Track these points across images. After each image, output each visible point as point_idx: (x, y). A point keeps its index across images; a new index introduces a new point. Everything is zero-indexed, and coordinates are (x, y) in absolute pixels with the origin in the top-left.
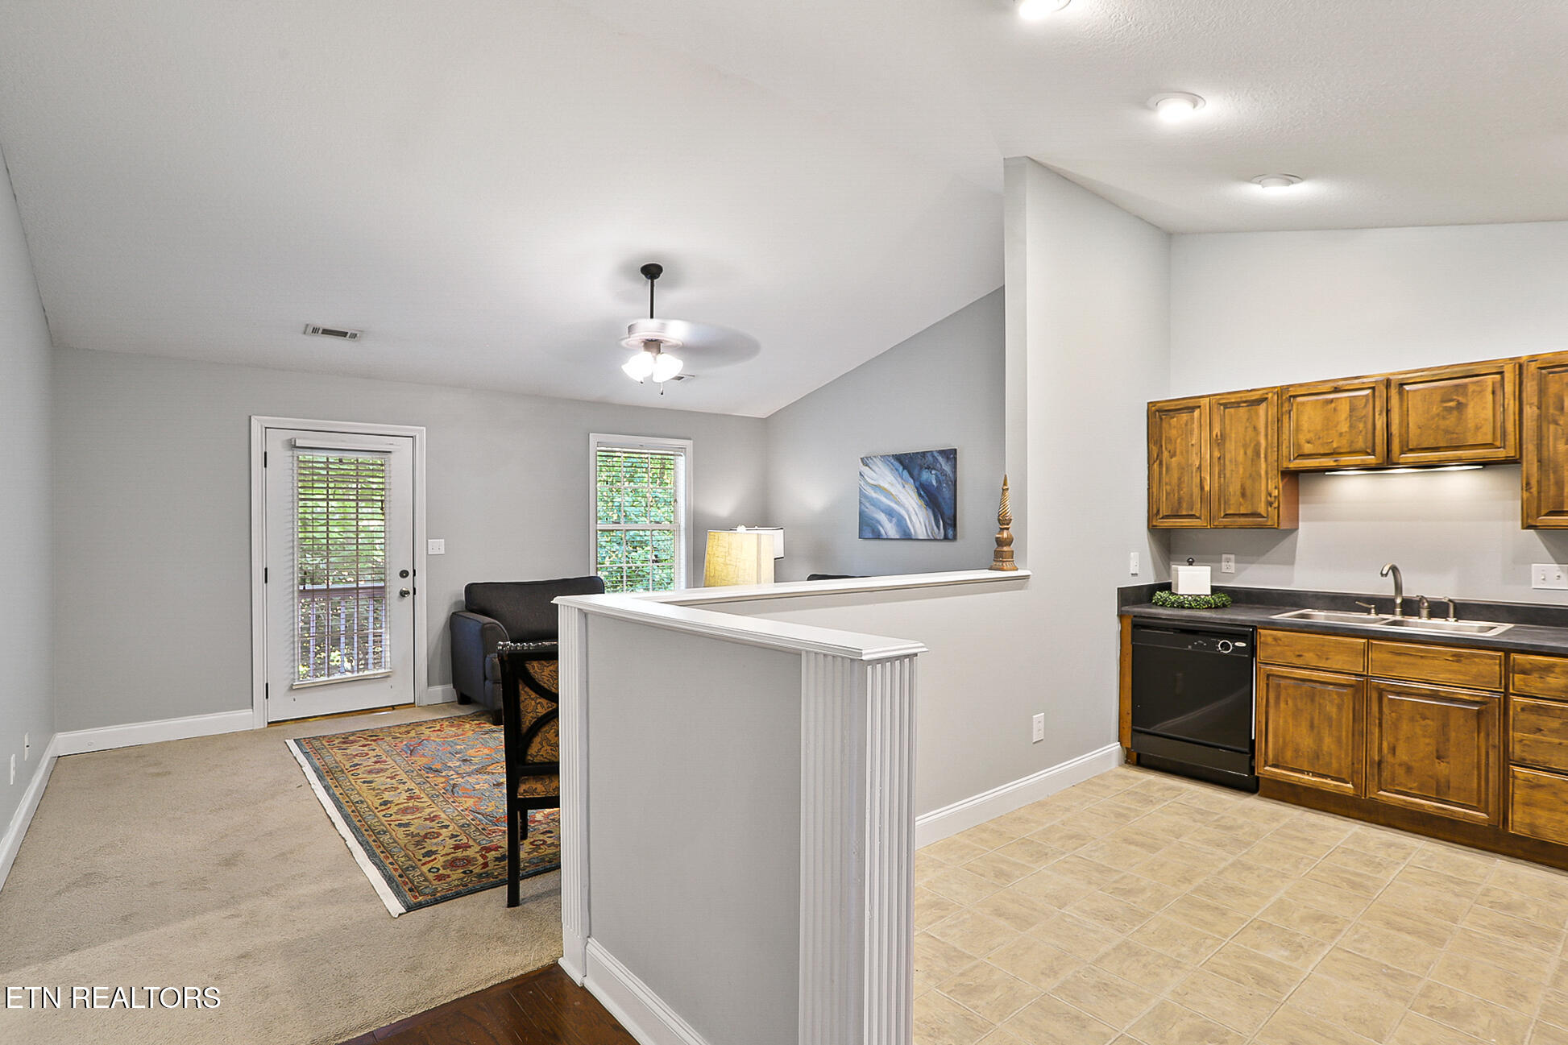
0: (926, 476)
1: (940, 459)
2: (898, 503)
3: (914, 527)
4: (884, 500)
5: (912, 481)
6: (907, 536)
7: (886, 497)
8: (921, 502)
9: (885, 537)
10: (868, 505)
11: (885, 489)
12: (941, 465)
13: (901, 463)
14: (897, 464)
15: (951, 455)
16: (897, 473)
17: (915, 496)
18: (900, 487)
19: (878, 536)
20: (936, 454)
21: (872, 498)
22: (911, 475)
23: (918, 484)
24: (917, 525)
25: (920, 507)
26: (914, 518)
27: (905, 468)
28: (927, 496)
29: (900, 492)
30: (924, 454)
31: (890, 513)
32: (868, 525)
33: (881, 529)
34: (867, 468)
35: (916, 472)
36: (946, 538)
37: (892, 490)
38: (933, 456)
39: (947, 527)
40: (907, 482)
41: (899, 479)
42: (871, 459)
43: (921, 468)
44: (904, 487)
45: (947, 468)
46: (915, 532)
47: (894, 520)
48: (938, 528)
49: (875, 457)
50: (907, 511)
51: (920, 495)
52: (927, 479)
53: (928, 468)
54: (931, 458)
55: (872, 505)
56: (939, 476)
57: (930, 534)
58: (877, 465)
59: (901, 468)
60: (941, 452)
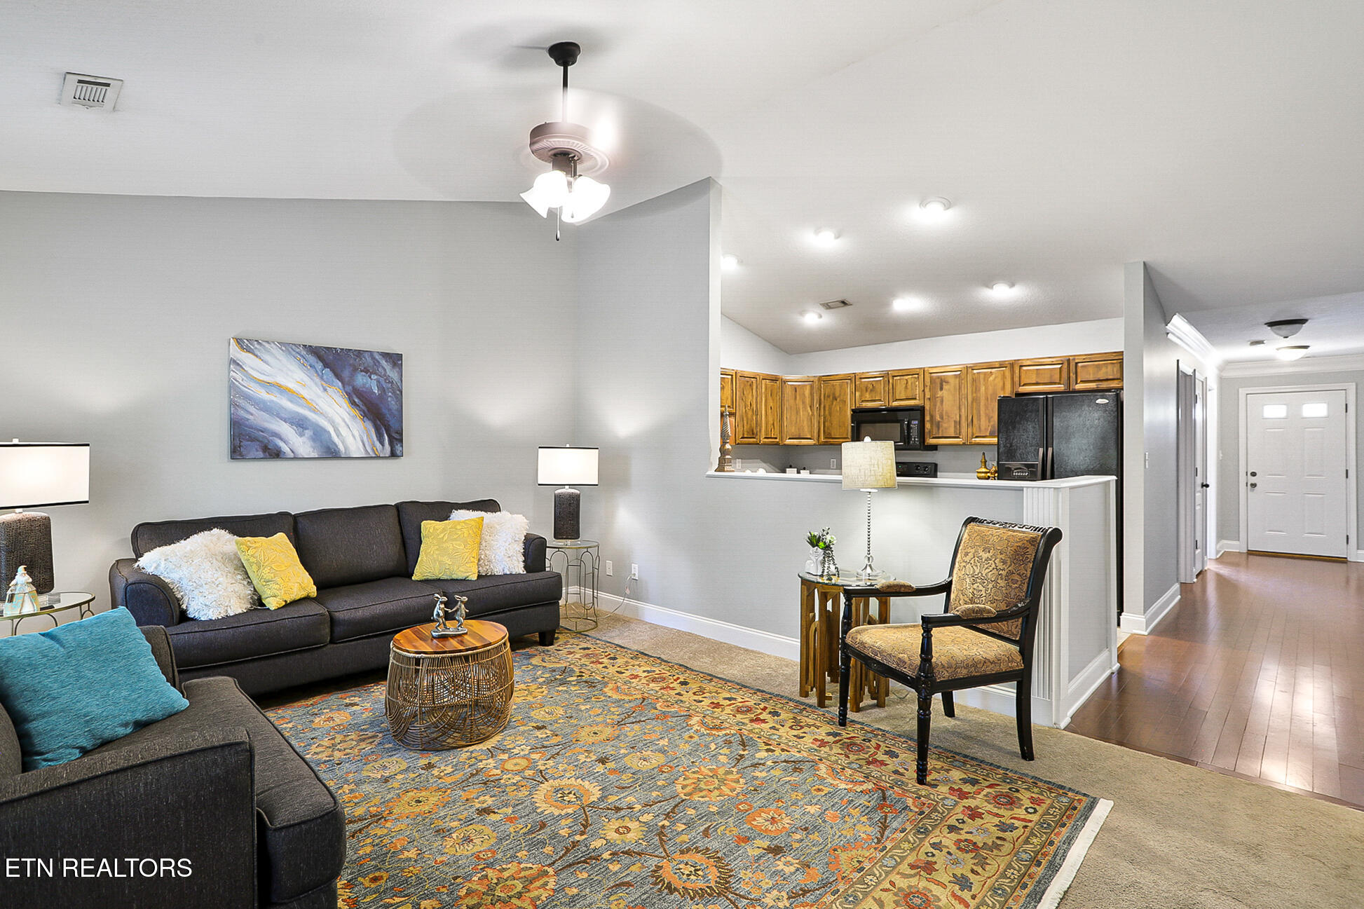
0: (361, 380)
1: (383, 362)
2: (315, 411)
3: (343, 443)
4: (285, 403)
5: (340, 384)
6: (331, 453)
7: (291, 401)
8: (355, 412)
9: (292, 455)
10: (252, 409)
11: (290, 390)
12: (385, 370)
13: (320, 358)
14: (312, 359)
15: (395, 360)
16: (312, 371)
17: (345, 403)
18: (320, 392)
19: (274, 454)
20: (377, 357)
21: (264, 402)
22: (338, 376)
23: (349, 389)
24: (350, 441)
25: (354, 417)
26: (344, 431)
27: (326, 365)
28: (365, 404)
29: (319, 397)
30: (359, 353)
31: (300, 424)
32: (253, 439)
33: (281, 444)
34: (250, 355)
35: (346, 374)
36: (393, 455)
37: (304, 393)
38: (373, 358)
39: (395, 442)
40: (331, 384)
41: (318, 380)
42: (259, 343)
43: (355, 369)
44: (325, 390)
45: (393, 374)
46: (346, 448)
47: (308, 433)
48: (382, 444)
49: (268, 342)
50: (332, 422)
51: (353, 403)
52: (364, 385)
53: (366, 371)
54: (369, 360)
55: (261, 409)
56: (383, 383)
57: (369, 450)
58: (267, 351)
59: (319, 366)
60: (386, 355)
